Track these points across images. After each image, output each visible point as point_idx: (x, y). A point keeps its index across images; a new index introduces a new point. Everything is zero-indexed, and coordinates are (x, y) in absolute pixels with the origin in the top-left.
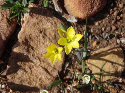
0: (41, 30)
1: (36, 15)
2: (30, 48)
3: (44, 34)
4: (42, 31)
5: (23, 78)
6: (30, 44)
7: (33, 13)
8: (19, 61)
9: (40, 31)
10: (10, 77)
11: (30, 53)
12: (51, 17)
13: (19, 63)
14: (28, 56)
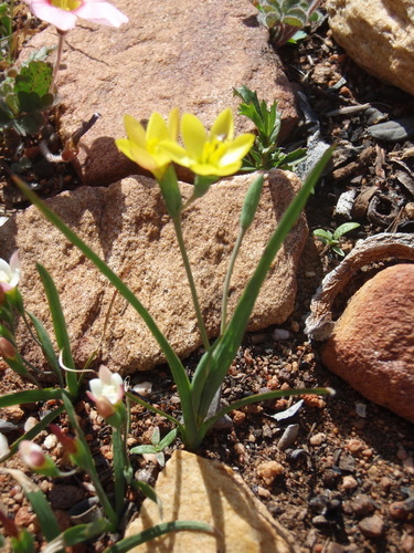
0: (226, 238)
1: (269, 201)
2: (150, 228)
3: (220, 252)
4: (226, 243)
5: (41, 251)
6: (164, 224)
7: (270, 186)
8: (95, 214)
9: (220, 233)
10: (35, 213)
11: (136, 232)
12: (286, 250)
13: (87, 215)
14: (120, 228)
